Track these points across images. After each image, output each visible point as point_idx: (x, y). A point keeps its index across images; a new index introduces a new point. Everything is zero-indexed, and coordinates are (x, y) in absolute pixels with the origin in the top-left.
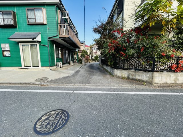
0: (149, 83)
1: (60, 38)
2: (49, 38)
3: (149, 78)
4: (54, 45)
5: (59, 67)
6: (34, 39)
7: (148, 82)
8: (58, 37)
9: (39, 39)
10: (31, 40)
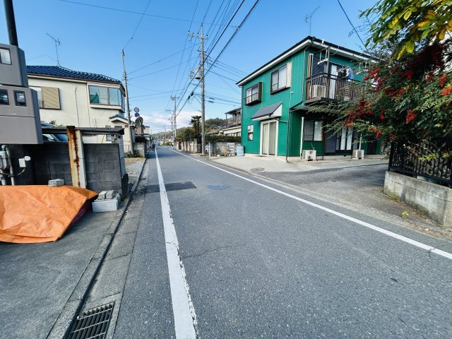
0: (437, 221)
1: (307, 104)
2: (292, 109)
3: (438, 206)
4: (303, 118)
5: (307, 158)
6: (270, 114)
7: (435, 216)
8: (303, 104)
9: (278, 113)
10: (267, 117)
